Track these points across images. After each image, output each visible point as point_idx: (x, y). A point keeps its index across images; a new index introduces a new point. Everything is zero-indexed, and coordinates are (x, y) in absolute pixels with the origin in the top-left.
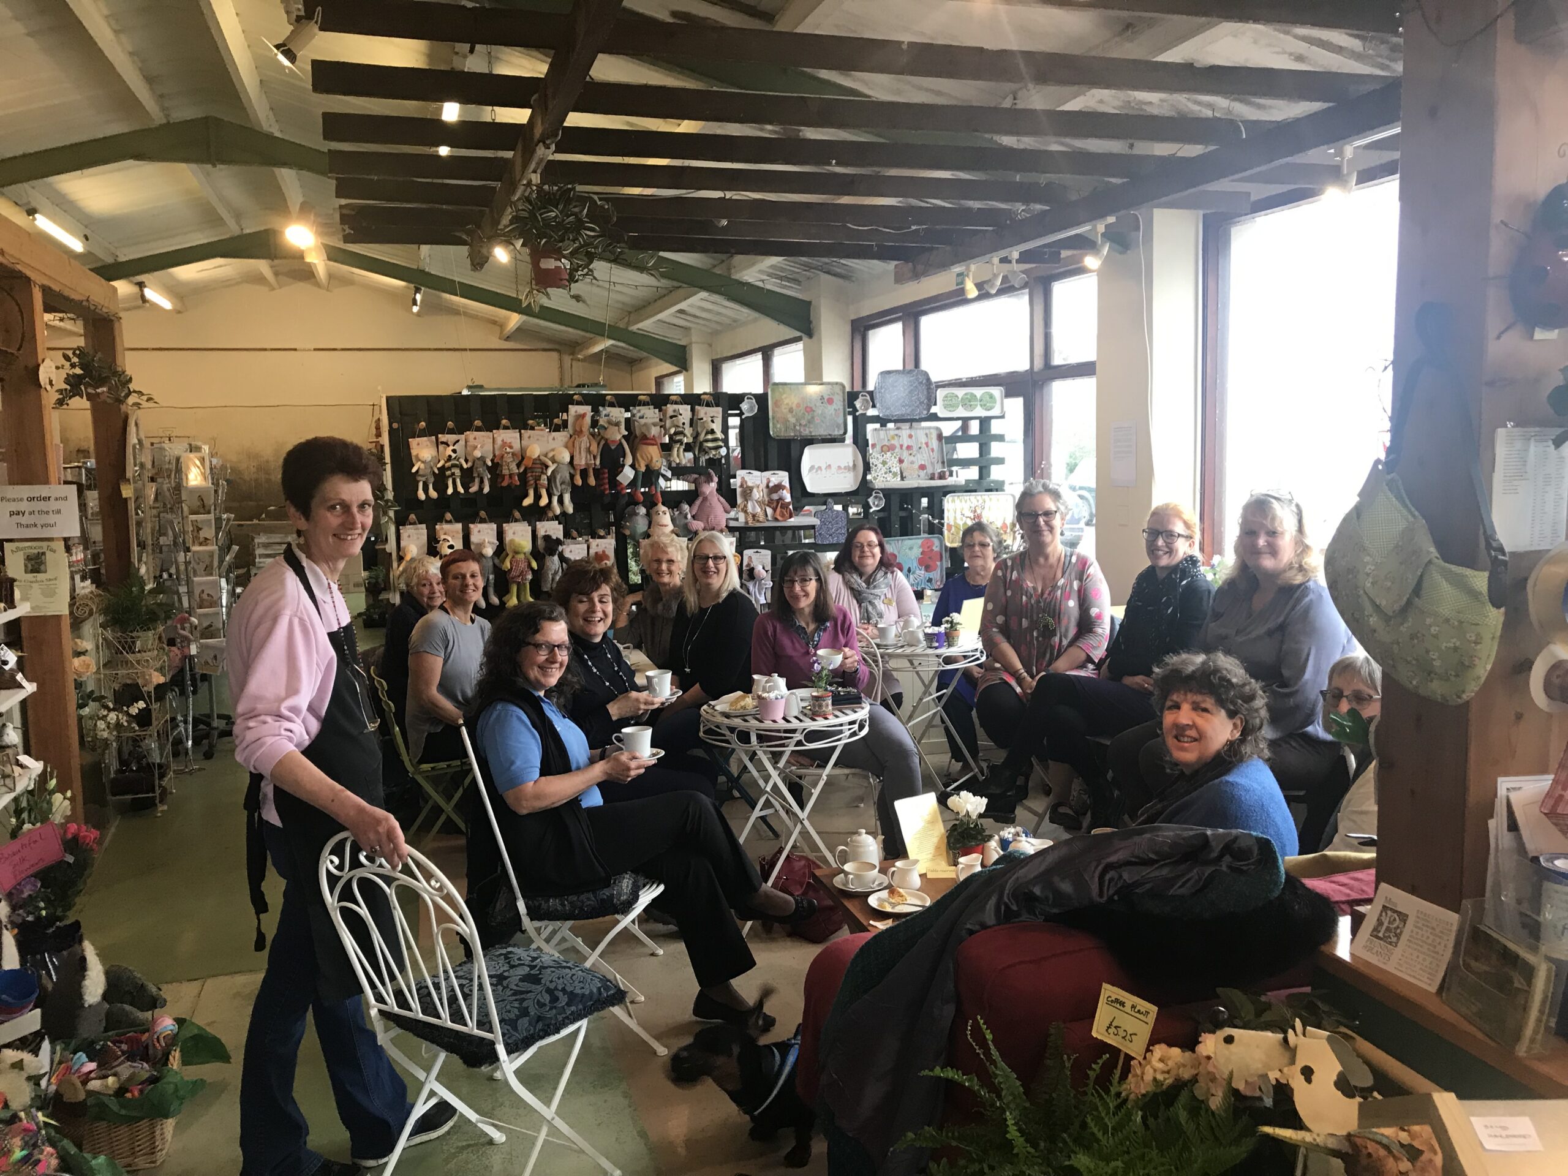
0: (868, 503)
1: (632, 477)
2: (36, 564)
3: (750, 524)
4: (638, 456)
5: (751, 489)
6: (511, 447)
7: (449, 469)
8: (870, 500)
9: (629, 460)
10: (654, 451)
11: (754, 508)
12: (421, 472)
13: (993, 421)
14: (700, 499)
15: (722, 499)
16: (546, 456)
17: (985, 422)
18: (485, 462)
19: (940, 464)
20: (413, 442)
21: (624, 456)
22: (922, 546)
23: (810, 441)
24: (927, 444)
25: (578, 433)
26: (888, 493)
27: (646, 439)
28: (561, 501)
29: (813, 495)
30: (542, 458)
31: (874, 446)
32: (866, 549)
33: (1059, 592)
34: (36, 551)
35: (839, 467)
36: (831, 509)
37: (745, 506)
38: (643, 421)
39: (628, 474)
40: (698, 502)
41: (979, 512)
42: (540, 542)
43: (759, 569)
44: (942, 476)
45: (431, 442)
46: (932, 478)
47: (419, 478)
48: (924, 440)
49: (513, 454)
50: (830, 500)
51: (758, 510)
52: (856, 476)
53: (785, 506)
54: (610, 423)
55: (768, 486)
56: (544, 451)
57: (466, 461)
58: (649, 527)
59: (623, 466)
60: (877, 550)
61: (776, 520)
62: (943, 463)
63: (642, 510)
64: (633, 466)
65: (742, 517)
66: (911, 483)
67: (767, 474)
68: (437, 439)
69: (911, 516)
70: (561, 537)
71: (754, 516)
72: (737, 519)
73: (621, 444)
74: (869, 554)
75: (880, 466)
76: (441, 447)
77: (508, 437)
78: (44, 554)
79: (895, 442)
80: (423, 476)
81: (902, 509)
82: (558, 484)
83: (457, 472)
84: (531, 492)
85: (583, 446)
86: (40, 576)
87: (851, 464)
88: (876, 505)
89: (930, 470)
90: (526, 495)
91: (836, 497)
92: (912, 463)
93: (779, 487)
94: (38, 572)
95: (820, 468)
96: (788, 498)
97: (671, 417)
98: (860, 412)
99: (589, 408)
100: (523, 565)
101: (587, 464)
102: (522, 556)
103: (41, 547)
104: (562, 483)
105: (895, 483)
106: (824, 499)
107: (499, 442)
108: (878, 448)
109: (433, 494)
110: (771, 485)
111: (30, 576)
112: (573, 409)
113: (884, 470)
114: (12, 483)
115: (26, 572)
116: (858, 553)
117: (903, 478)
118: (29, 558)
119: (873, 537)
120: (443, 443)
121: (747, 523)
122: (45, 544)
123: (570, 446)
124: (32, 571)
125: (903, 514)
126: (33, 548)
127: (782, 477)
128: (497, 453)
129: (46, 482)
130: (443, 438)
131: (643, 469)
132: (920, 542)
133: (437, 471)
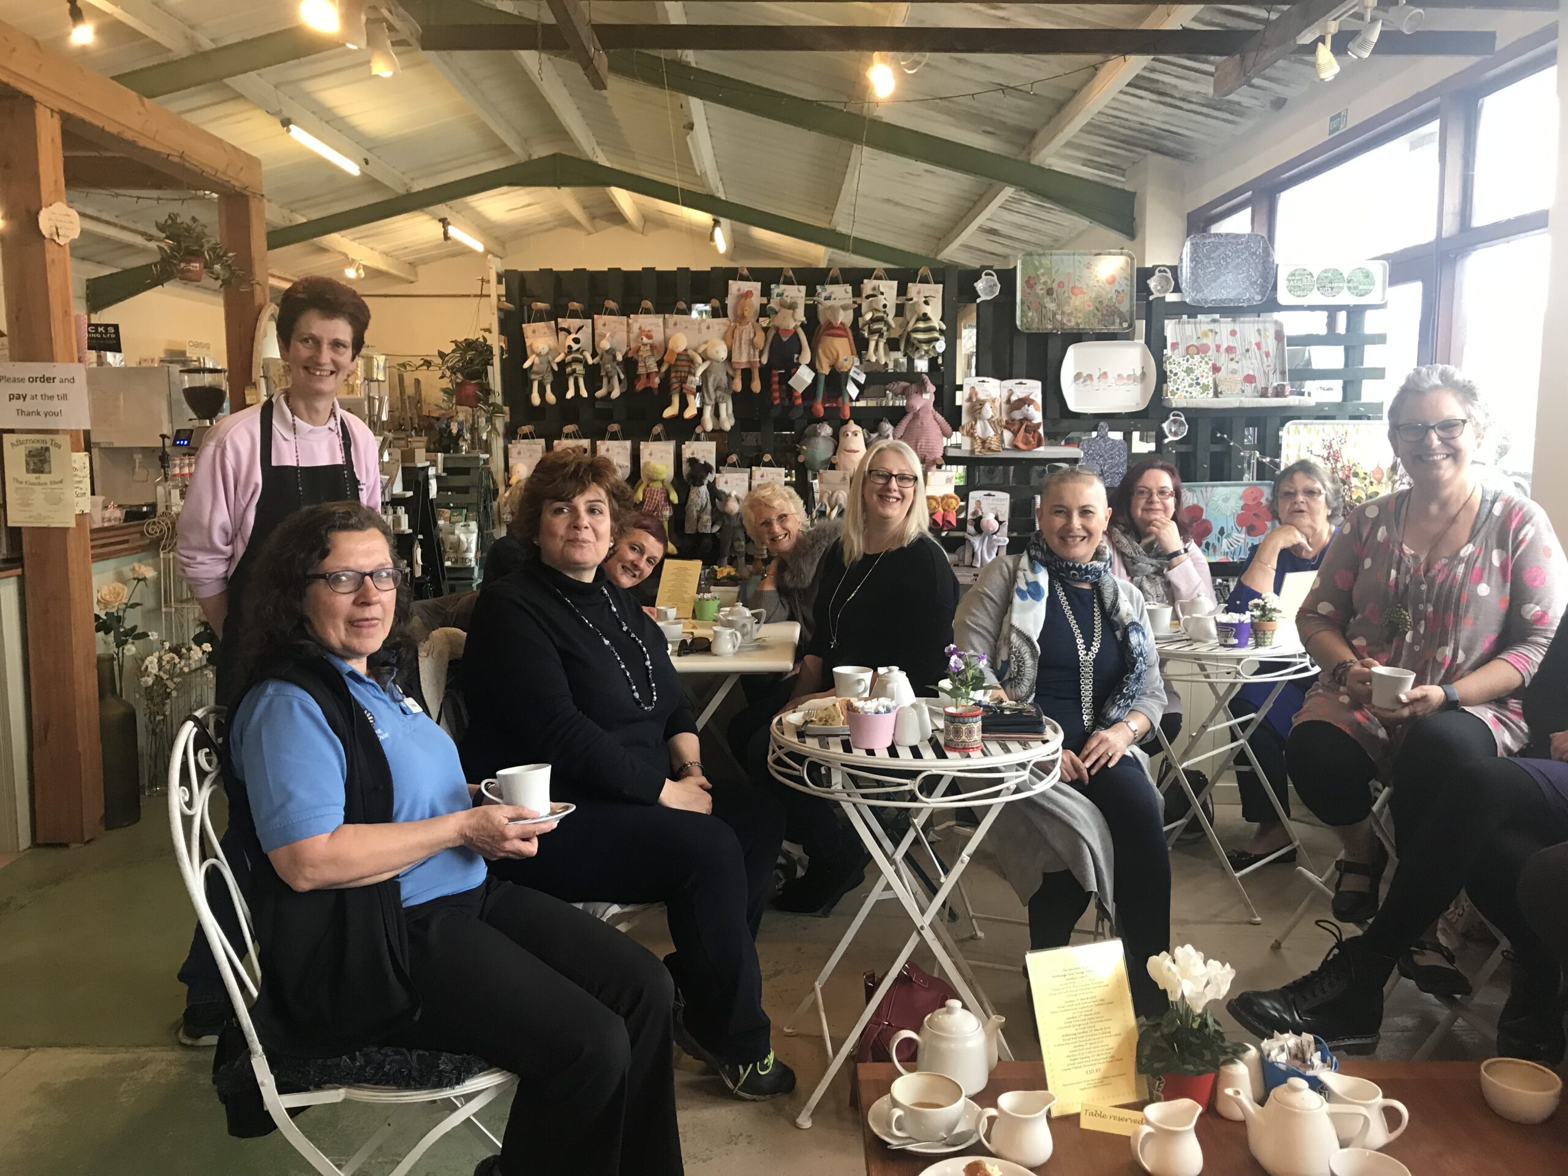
0: (1161, 429)
1: (809, 381)
2: (39, 461)
3: (977, 454)
4: (820, 352)
5: (982, 403)
6: (649, 337)
7: (570, 364)
8: (1165, 426)
9: (806, 356)
10: (841, 348)
11: (985, 429)
12: (535, 368)
13: (1369, 314)
14: (909, 417)
15: (939, 417)
16: (695, 350)
17: (1355, 313)
18: (615, 357)
19: (1278, 375)
20: (528, 328)
21: (800, 352)
22: (1244, 496)
23: (1077, 337)
24: (1258, 345)
25: (741, 318)
26: (1194, 415)
27: (832, 330)
28: (716, 414)
29: (1077, 416)
30: (690, 352)
31: (1175, 346)
32: (1156, 498)
33: (1461, 569)
34: (39, 446)
35: (1120, 376)
36: (1104, 437)
37: (973, 427)
38: (828, 303)
39: (804, 376)
40: (905, 423)
41: (1335, 447)
42: (685, 468)
43: (989, 520)
44: (1279, 392)
45: (549, 327)
46: (1264, 394)
47: (533, 377)
48: (1254, 338)
49: (652, 347)
50: (1102, 424)
51: (991, 433)
52: (1144, 390)
53: (1032, 429)
54: (784, 305)
55: (1008, 401)
56: (694, 344)
57: (593, 356)
58: (834, 454)
59: (798, 365)
60: (1171, 502)
61: (1016, 448)
62: (1283, 373)
63: (826, 430)
64: (812, 366)
65: (966, 444)
66: (1231, 400)
67: (1010, 383)
68: (557, 324)
69: (1228, 452)
70: (713, 463)
71: (984, 442)
72: (958, 446)
73: (796, 334)
74: (1158, 506)
75: (1182, 375)
76: (562, 334)
77: (650, 324)
78: (47, 449)
79: (1209, 341)
80: (537, 373)
81: (1215, 441)
82: (711, 390)
83: (579, 368)
84: (676, 400)
85: (745, 337)
86: (44, 477)
87: (1138, 373)
88: (1173, 431)
89: (1261, 383)
90: (669, 403)
91: (1113, 419)
92: (1234, 372)
93: (1025, 401)
94: (42, 472)
95: (1090, 377)
96: (1037, 417)
97: (868, 297)
98: (1156, 295)
99: (758, 285)
100: (659, 497)
101: (749, 362)
102: (658, 486)
103: (44, 441)
104: (717, 388)
105: (1204, 400)
106: (1092, 423)
107: (635, 329)
108: (1182, 348)
109: (551, 398)
110: (1014, 398)
111: (32, 477)
112: (736, 287)
113: (1188, 381)
114: (13, 359)
115: (28, 471)
116: (1142, 502)
117: (1217, 394)
118: (30, 454)
119: (1166, 480)
120: (563, 329)
121: (972, 451)
122: (48, 437)
123: (729, 338)
124: (35, 471)
125: (1216, 448)
126: (35, 442)
127: (1033, 389)
128: (633, 345)
129: (50, 358)
130: (564, 323)
131: (826, 370)
132: (1240, 490)
133: (556, 368)
